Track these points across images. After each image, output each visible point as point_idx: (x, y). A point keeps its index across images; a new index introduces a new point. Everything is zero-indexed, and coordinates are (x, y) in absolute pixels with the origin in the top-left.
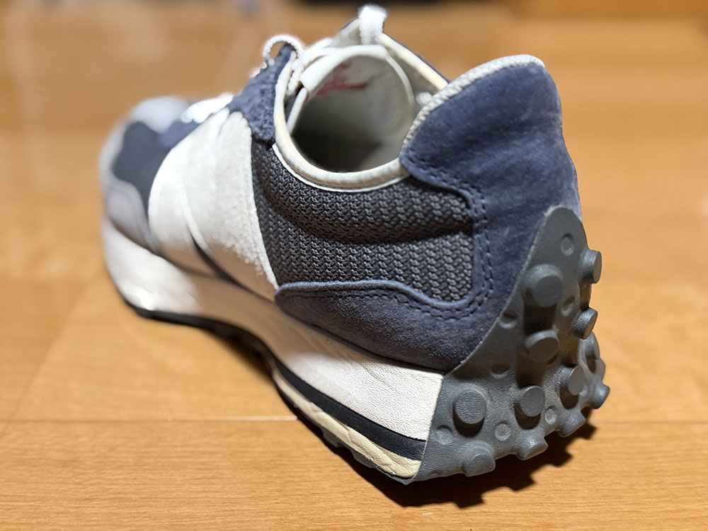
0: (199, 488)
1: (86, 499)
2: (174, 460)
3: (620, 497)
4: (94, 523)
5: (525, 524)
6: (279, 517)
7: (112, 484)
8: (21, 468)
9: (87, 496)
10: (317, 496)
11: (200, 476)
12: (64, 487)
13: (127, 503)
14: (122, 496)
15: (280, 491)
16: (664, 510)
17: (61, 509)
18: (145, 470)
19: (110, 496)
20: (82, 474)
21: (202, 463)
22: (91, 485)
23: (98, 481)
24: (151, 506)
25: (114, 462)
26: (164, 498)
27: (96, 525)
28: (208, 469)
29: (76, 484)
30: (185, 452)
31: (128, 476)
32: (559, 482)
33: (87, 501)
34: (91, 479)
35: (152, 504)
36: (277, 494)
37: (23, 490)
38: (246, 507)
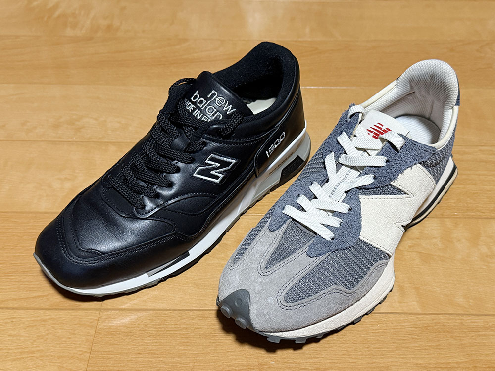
0: (182, 348)
1: (138, 353)
2: (171, 332)
3: (350, 355)
4: (143, 366)
5: (310, 368)
6: (214, 364)
7: (148, 345)
8: (110, 337)
9: (138, 352)
10: (229, 353)
11: (182, 341)
12: (129, 347)
13: (155, 356)
14: (152, 351)
15: (214, 350)
16: (367, 362)
17: (129, 359)
18: (160, 338)
19: (148, 352)
20: (135, 340)
21: (183, 335)
22: (139, 346)
23: (142, 343)
24: (164, 357)
25: (147, 333)
26: (169, 353)
27: (144, 367)
28: (185, 338)
29: (133, 345)
30: (175, 328)
31: (154, 341)
32: (328, 346)
33: (138, 355)
34: (139, 343)
35: (165, 356)
36: (213, 351)
37: (113, 349)
38: (201, 358)
